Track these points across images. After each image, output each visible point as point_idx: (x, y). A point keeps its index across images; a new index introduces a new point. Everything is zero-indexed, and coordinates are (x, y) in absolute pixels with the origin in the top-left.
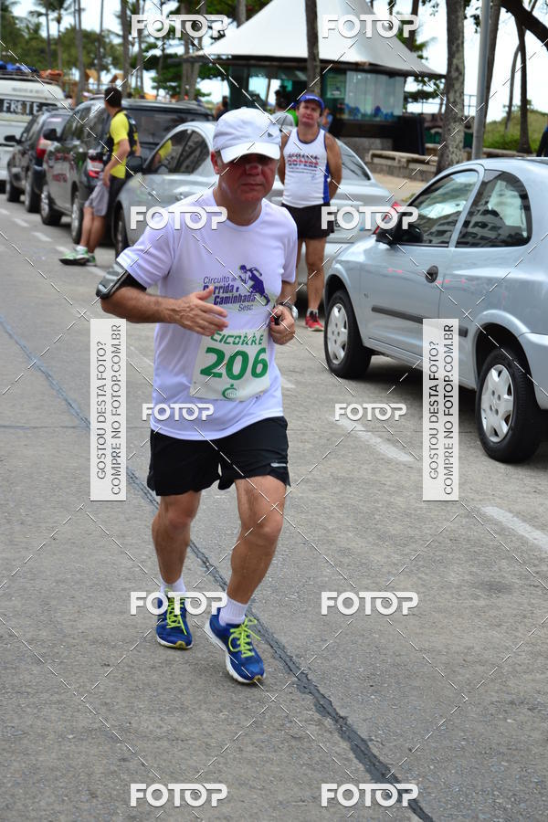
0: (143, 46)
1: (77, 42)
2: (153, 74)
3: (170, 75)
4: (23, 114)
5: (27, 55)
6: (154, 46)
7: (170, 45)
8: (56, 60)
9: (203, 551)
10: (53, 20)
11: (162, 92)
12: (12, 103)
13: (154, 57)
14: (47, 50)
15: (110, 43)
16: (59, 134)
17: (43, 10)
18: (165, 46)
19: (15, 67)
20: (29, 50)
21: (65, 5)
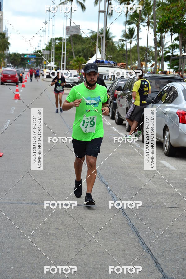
0: (164, 52)
1: (138, 51)
2: (168, 63)
3: (175, 63)
4: (110, 80)
5: (118, 57)
6: (169, 52)
7: (175, 51)
8: (129, 58)
9: (156, 257)
10: (128, 42)
11: (172, 70)
12: (106, 76)
13: (169, 56)
14: (126, 55)
15: (151, 51)
16: (122, 88)
17: (125, 39)
18: (173, 52)
19: (108, 62)
20: (119, 55)
21: (133, 37)
